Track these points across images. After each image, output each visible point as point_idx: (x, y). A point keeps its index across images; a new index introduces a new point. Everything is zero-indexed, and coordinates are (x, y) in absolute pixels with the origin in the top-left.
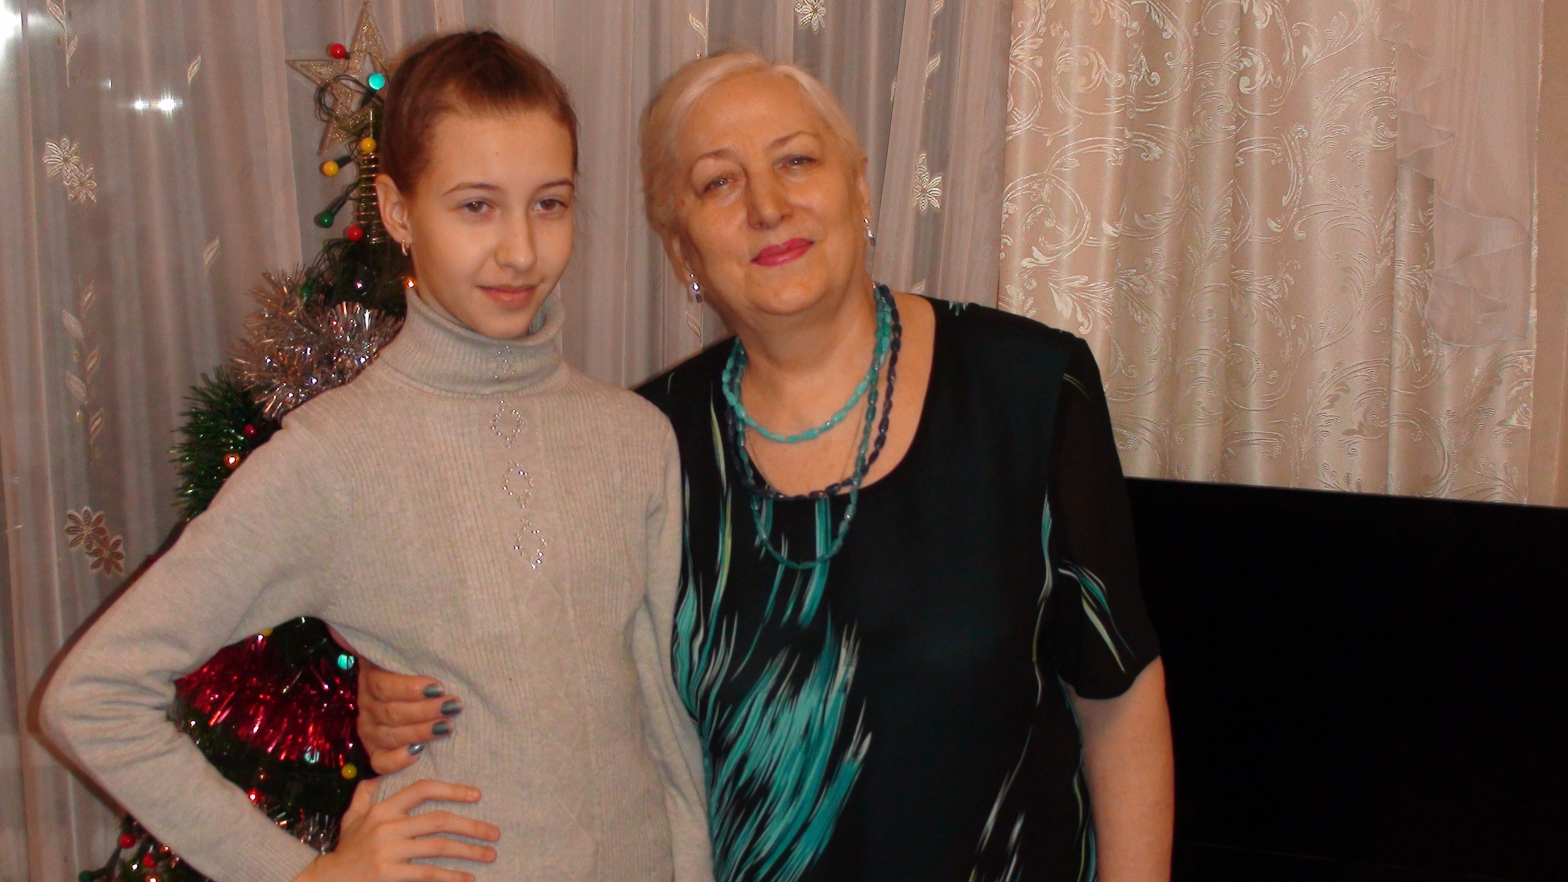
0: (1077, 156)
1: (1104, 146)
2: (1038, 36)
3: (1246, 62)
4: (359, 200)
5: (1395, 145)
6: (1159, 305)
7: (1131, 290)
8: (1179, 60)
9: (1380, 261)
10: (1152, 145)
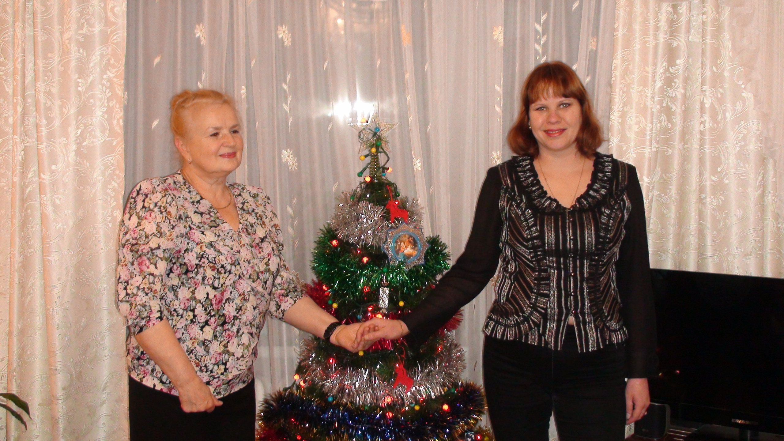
0: (634, 153)
1: (644, 150)
2: (619, 111)
3: (702, 119)
4: (370, 168)
5: (762, 149)
6: (673, 208)
7: (662, 202)
8: (678, 119)
9: (757, 191)
10: (669, 149)
